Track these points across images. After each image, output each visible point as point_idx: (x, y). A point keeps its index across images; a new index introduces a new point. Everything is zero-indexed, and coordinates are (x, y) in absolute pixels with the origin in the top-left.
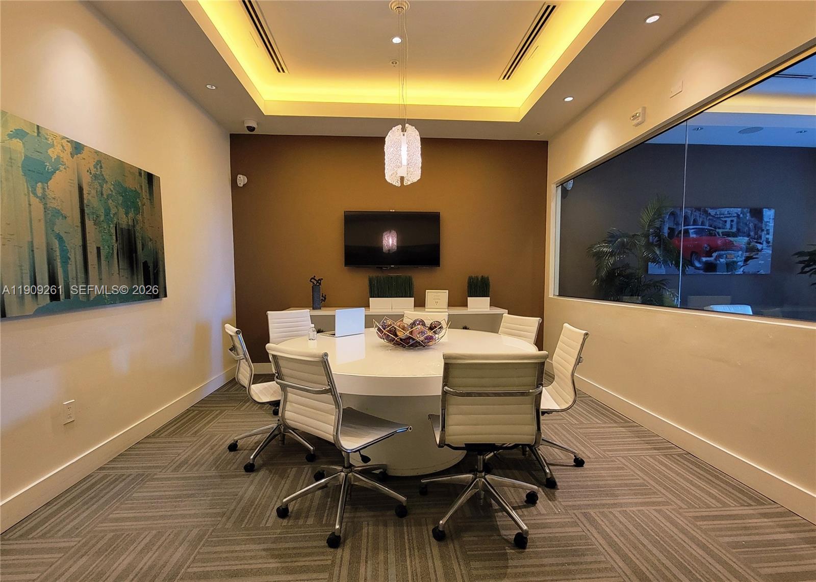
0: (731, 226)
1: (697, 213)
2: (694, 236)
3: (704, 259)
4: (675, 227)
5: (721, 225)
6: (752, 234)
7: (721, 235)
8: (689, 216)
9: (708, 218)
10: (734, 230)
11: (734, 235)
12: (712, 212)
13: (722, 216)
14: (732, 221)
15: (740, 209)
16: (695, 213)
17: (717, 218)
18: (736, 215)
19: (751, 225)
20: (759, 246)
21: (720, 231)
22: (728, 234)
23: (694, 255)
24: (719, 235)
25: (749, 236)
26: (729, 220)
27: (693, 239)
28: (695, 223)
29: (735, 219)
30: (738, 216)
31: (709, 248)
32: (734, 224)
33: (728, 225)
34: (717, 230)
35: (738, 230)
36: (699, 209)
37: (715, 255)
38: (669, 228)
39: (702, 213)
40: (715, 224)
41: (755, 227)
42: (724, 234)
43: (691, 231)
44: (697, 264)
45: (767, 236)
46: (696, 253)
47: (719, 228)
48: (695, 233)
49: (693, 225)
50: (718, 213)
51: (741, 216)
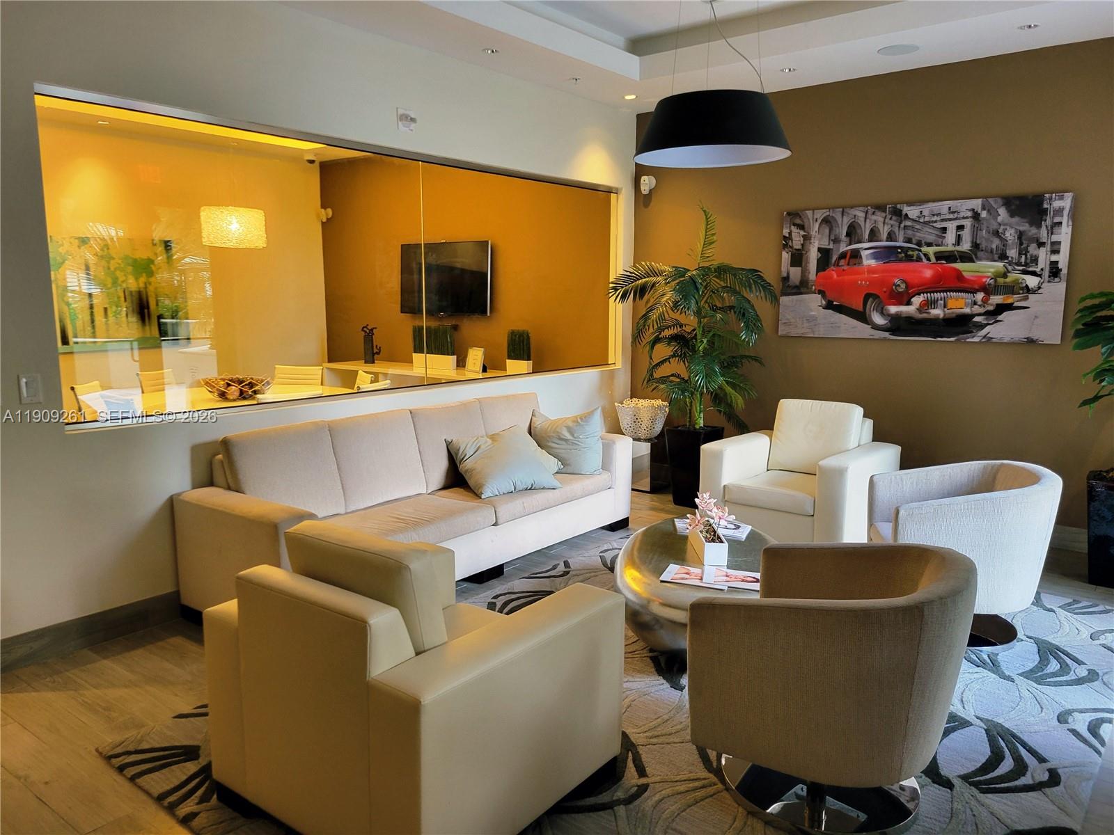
0: (959, 240)
1: (879, 217)
2: (872, 262)
3: (893, 309)
4: (831, 246)
5: (931, 238)
6: (1012, 253)
7: (933, 259)
8: (862, 223)
9: (902, 225)
10: (966, 246)
11: (966, 258)
12: (912, 212)
13: (935, 218)
14: (960, 228)
15: (979, 201)
16: (874, 217)
17: (924, 223)
18: (969, 214)
19: (1010, 235)
20: (1032, 281)
21: (931, 251)
22: (950, 257)
23: (871, 300)
24: (929, 259)
25: (1003, 257)
26: (951, 226)
27: (871, 270)
28: (873, 235)
29: (968, 223)
30: (976, 216)
31: (903, 286)
32: (966, 235)
33: (951, 237)
34: (925, 249)
35: (976, 246)
36: (880, 208)
37: (917, 300)
38: (819, 249)
39: (889, 217)
40: (919, 236)
41: (1020, 238)
42: (939, 256)
43: (864, 254)
44: (878, 319)
45: (1054, 258)
46: (876, 297)
47: (929, 245)
48: (876, 256)
49: (870, 240)
50: (926, 213)
51: (984, 214)
